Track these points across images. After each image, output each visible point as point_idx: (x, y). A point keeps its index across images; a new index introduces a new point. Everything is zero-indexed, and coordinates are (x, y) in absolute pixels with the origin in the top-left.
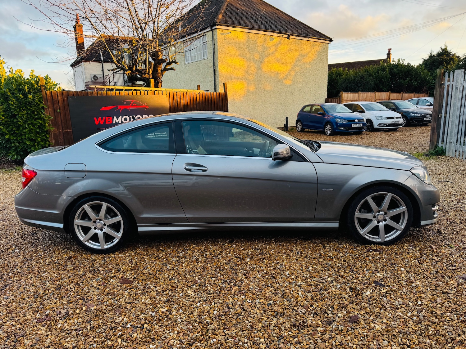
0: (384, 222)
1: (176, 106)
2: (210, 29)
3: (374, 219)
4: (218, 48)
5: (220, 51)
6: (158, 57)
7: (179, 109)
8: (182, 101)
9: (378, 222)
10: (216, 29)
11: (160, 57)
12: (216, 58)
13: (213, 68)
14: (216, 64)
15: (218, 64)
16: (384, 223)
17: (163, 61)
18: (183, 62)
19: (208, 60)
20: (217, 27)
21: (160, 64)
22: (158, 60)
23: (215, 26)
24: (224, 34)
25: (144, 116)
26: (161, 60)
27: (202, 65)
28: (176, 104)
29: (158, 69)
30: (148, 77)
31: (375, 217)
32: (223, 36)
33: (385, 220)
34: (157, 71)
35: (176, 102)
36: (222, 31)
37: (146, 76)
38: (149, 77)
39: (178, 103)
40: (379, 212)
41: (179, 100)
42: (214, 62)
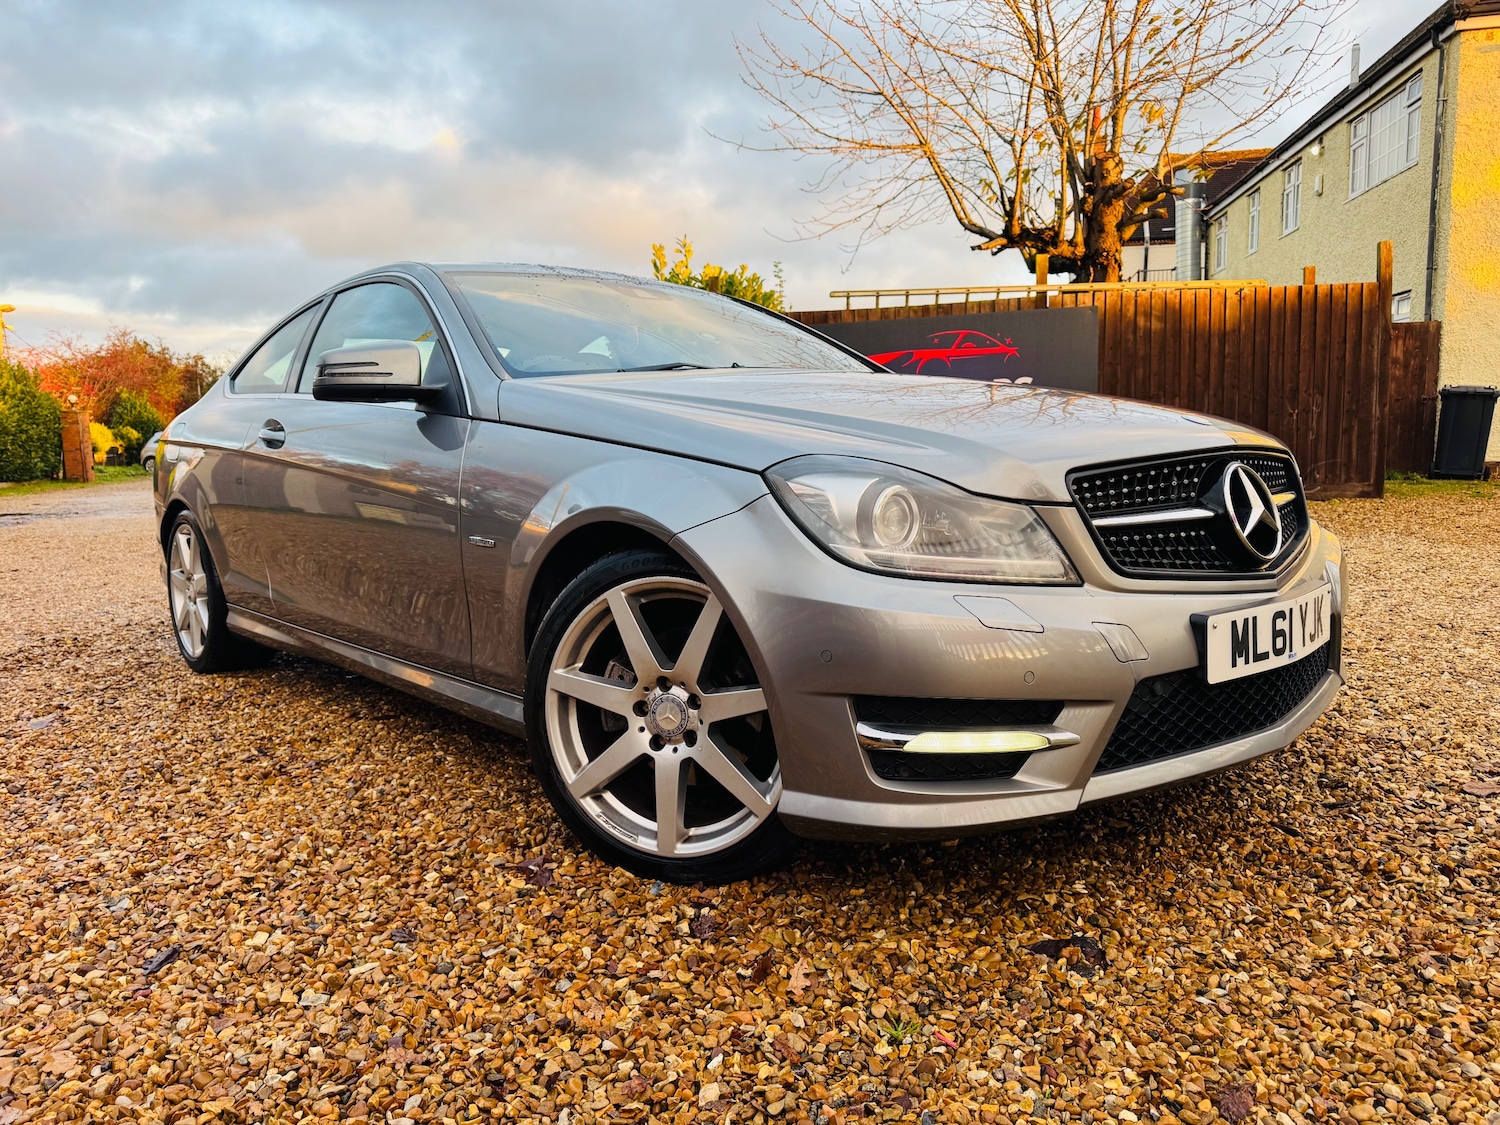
0: (682, 747)
1: (1130, 344)
3: (636, 722)
4: (1460, 110)
6: (1104, 178)
9: (657, 743)
10: (1456, 33)
11: (1112, 179)
12: (1446, 155)
13: (1429, 196)
14: (1444, 180)
15: (1451, 179)
16: (684, 751)
17: (1119, 190)
18: (1341, 196)
19: (1419, 167)
20: (1459, 25)
21: (1109, 204)
22: (1104, 188)
23: (1453, 23)
26: (1113, 186)
27: (1398, 194)
28: (1131, 334)
29: (1106, 220)
30: (1068, 254)
31: (641, 708)
32: (1493, 57)
33: (690, 738)
34: (1102, 230)
36: (1490, 37)
37: (1060, 250)
38: (1073, 253)
39: (1140, 333)
40: (664, 683)
41: (1141, 321)
42: (1436, 172)
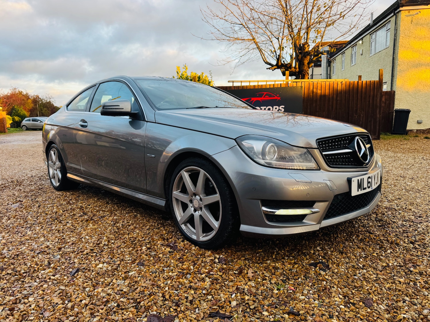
0: (200, 212)
1: (311, 97)
2: (393, 14)
3: (190, 205)
4: (401, 32)
5: (403, 36)
6: (304, 50)
7: (314, 99)
8: (319, 92)
9: (195, 211)
10: (400, 11)
11: (307, 50)
12: (397, 45)
13: (392, 56)
14: (396, 52)
15: (398, 51)
18: (368, 55)
19: (389, 48)
20: (401, 9)
21: (306, 57)
22: (304, 53)
23: (399, 8)
24: (411, 15)
25: (275, 107)
26: (307, 52)
27: (383, 55)
28: (312, 95)
29: (305, 61)
31: (191, 201)
32: (410, 18)
33: (201, 210)
34: (304, 64)
35: (312, 93)
36: (409, 12)
37: (292, 70)
38: (295, 71)
39: (314, 94)
41: (315, 90)
42: (394, 49)
